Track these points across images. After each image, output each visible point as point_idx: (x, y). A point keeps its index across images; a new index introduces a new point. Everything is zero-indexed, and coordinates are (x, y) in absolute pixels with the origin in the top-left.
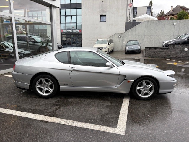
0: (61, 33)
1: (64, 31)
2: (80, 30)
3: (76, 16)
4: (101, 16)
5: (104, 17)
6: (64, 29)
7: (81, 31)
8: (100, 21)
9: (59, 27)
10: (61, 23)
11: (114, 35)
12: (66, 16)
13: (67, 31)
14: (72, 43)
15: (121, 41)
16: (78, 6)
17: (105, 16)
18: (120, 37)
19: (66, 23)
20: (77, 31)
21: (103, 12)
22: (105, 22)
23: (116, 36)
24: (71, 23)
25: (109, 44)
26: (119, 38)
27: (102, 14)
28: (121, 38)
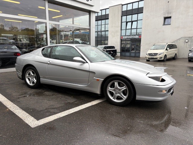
0: (121, 39)
1: (124, 37)
2: (140, 35)
3: (137, 21)
4: (165, 18)
5: (169, 19)
6: (124, 36)
7: (141, 37)
8: (164, 24)
9: (119, 34)
10: (121, 30)
11: (179, 39)
12: (127, 23)
13: (127, 37)
14: (130, 49)
15: (188, 46)
16: (139, 11)
17: (170, 17)
18: (187, 41)
19: (126, 29)
20: (137, 37)
21: (168, 13)
22: (170, 24)
23: (182, 41)
24: (131, 29)
25: (166, 50)
26: (186, 43)
27: (167, 16)
28: (189, 43)
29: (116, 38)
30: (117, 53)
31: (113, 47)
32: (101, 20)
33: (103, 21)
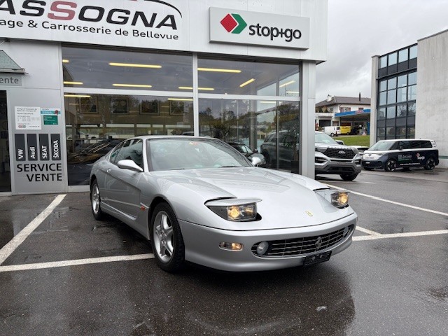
29: (437, 120)
30: (440, 159)
31: (428, 144)
32: (397, 75)
33: (402, 79)
